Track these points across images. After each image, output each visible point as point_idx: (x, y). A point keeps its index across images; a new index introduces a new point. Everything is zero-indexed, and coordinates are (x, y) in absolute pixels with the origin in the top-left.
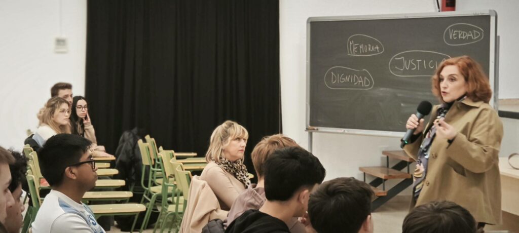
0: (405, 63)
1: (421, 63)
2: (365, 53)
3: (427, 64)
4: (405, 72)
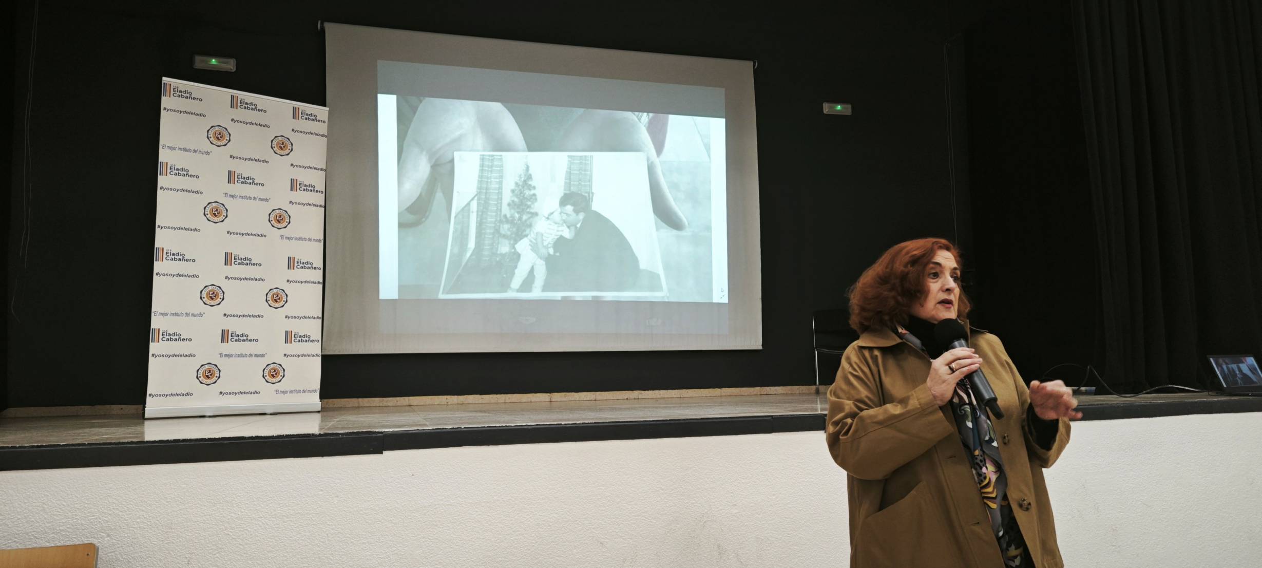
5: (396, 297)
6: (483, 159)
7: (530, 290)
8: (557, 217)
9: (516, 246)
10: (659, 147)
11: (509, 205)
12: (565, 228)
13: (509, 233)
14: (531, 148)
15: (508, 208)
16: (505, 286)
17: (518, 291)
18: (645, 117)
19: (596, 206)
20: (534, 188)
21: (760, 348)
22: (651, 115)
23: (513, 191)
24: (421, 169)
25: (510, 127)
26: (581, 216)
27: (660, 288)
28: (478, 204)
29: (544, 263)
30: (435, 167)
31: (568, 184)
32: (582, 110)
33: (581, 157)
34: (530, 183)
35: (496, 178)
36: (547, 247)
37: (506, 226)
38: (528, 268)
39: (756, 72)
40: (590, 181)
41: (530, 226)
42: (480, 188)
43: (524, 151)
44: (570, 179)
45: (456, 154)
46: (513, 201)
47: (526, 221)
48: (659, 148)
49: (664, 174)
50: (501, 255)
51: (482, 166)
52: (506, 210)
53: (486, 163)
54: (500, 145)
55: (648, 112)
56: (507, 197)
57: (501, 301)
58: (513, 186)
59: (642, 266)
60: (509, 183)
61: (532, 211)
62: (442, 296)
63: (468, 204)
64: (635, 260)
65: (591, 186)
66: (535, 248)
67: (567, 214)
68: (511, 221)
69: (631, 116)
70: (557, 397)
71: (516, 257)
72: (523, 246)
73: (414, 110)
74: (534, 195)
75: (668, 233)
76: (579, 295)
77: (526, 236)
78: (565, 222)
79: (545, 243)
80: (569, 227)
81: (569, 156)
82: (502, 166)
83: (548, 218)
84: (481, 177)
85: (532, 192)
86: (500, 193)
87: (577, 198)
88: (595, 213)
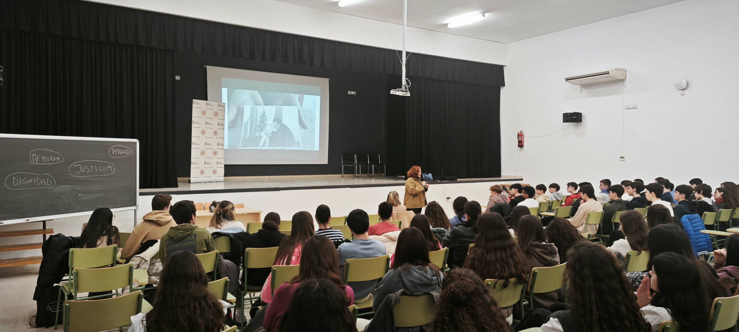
0: (81, 168)
1: (94, 168)
2: (47, 162)
3: (98, 168)
4: (81, 174)
6: (252, 108)
7: (264, 147)
8: (272, 125)
9: (261, 134)
10: (301, 105)
11: (259, 122)
12: (274, 128)
13: (259, 130)
14: (265, 105)
15: (258, 122)
16: (258, 146)
17: (262, 147)
18: (298, 95)
19: (283, 122)
20: (266, 116)
21: (327, 164)
22: (299, 95)
23: (260, 117)
24: (234, 111)
25: (260, 99)
26: (279, 125)
28: (250, 121)
30: (238, 110)
31: (276, 115)
32: (279, 93)
34: (265, 115)
35: (255, 113)
36: (269, 134)
37: (258, 128)
38: (264, 140)
39: (329, 82)
40: (282, 115)
41: (265, 128)
43: (263, 105)
44: (276, 114)
45: (244, 107)
46: (260, 121)
47: (264, 126)
49: (302, 113)
51: (251, 110)
53: (253, 109)
54: (257, 104)
55: (299, 94)
57: (256, 150)
58: (260, 116)
60: (259, 115)
62: (240, 148)
64: (293, 138)
66: (266, 134)
67: (275, 125)
69: (293, 95)
70: (271, 177)
71: (261, 137)
72: (263, 134)
73: (232, 93)
74: (266, 119)
75: (303, 130)
76: (278, 148)
77: (264, 131)
79: (269, 133)
80: (276, 128)
81: (276, 107)
82: (257, 110)
83: (270, 126)
84: (251, 113)
85: (265, 118)
86: (256, 118)
87: (278, 120)
88: (283, 124)
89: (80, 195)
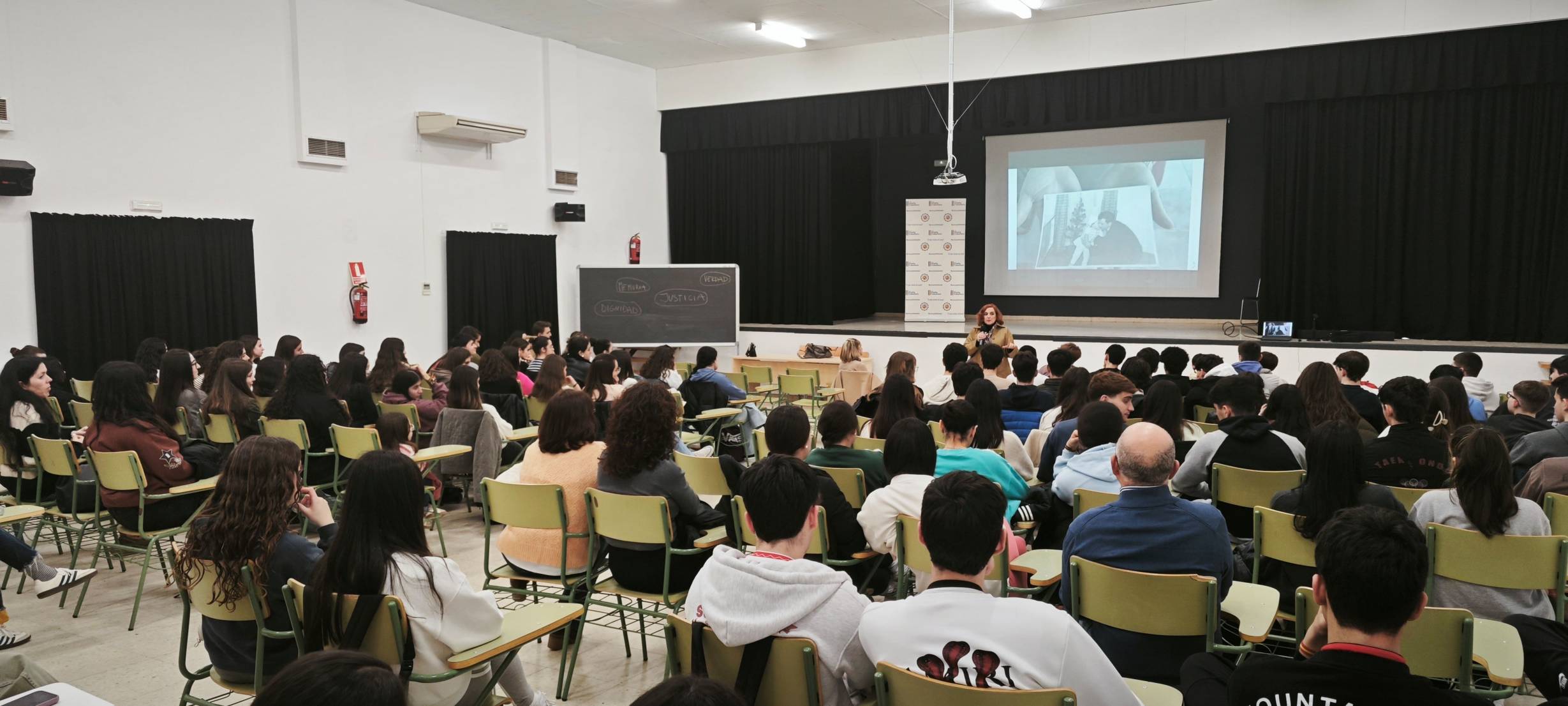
2: (633, 291)
3: (687, 298)
4: (668, 303)
5: (1015, 268)
6: (1058, 197)
7: (1080, 264)
8: (1096, 225)
9: (1074, 242)
11: (1071, 220)
12: (1100, 231)
13: (1071, 235)
14: (1083, 189)
15: (1070, 222)
16: (1068, 263)
17: (1076, 264)
18: (1151, 164)
19: (1119, 218)
20: (1085, 210)
21: (1218, 296)
22: (1155, 162)
23: (1073, 213)
24: (1028, 204)
25: (1073, 180)
26: (1110, 224)
27: (1155, 263)
28: (1055, 221)
29: (1088, 251)
30: (1035, 203)
31: (1103, 207)
32: (1112, 165)
33: (1111, 191)
34: (1082, 207)
35: (1064, 206)
36: (1090, 242)
37: (1069, 232)
38: (1080, 253)
39: (1228, 126)
40: (1116, 204)
41: (1082, 231)
42: (1056, 213)
43: (1079, 191)
44: (1104, 204)
45: (1045, 196)
46: (1073, 218)
47: (1080, 228)
48: (1158, 183)
49: (1160, 196)
50: (1067, 247)
51: (1058, 201)
52: (1069, 224)
53: (1060, 199)
54: (1068, 189)
55: (1153, 161)
56: (1070, 216)
57: (1065, 270)
58: (1073, 210)
59: (1144, 250)
60: (1071, 209)
61: (1084, 223)
62: (1036, 268)
63: (1050, 222)
64: (1140, 247)
65: (1116, 207)
66: (1084, 243)
67: (1102, 224)
68: (1071, 229)
69: (1142, 164)
70: (1095, 319)
71: (1074, 247)
72: (1078, 242)
73: (1025, 175)
74: (1085, 214)
75: (1160, 230)
76: (1106, 267)
77: (1080, 236)
78: (1101, 228)
79: (1090, 240)
80: (1103, 230)
81: (1105, 192)
82: (1068, 200)
83: (1091, 226)
84: (1057, 207)
85: (1083, 213)
86: (1066, 215)
87: (1108, 215)
88: (1118, 222)
89: (667, 325)
